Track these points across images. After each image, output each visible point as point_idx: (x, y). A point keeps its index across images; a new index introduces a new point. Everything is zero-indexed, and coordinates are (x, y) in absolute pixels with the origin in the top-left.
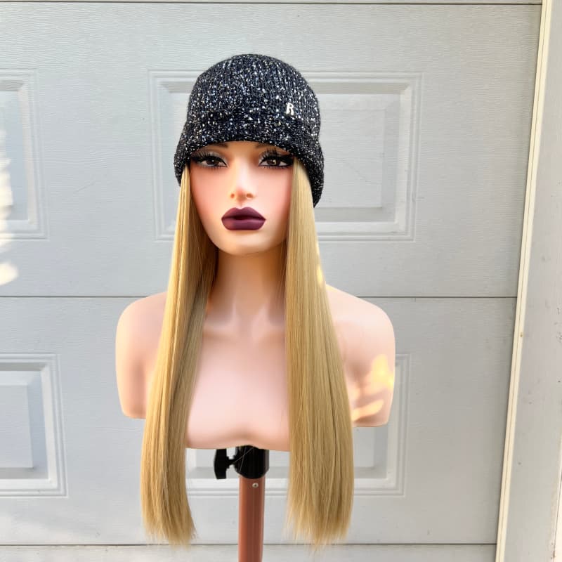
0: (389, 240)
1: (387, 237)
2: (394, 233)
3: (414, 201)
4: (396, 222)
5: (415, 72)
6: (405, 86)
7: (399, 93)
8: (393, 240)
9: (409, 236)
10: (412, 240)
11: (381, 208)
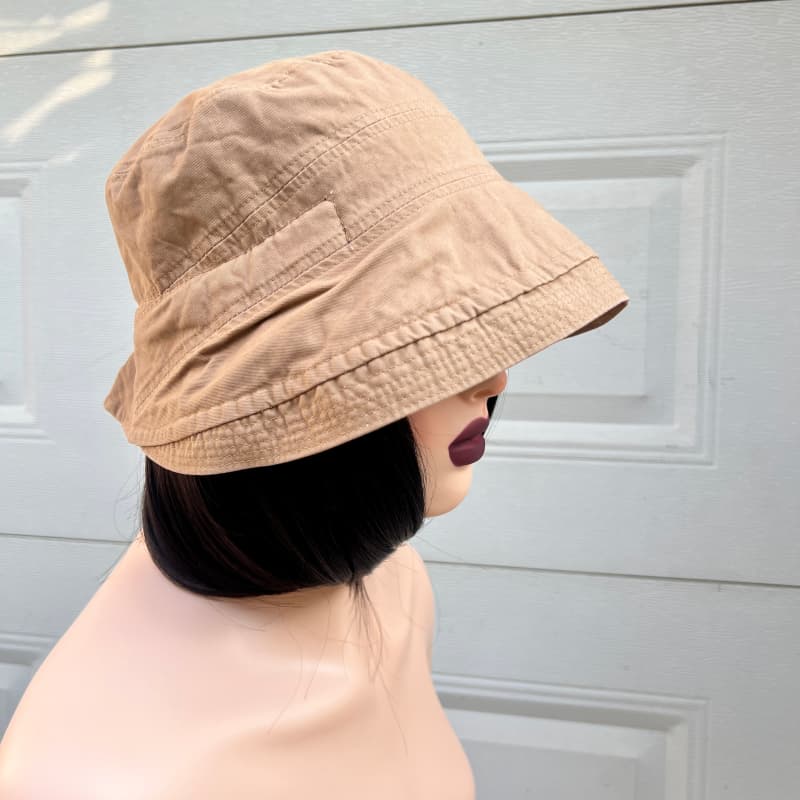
0: (662, 461)
1: (657, 455)
2: (671, 448)
3: (713, 384)
4: (676, 426)
5: (711, 132)
6: (691, 161)
7: (679, 174)
8: (669, 462)
9: (702, 456)
10: (711, 464)
11: (644, 398)
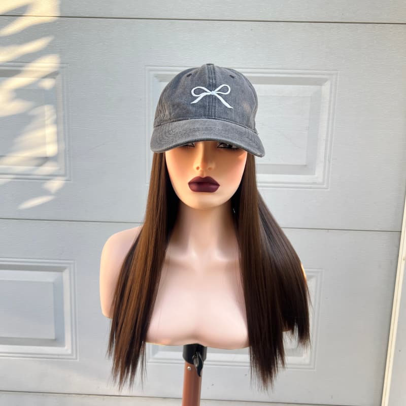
1: (309, 186)
2: (314, 183)
3: (329, 161)
4: (316, 176)
5: (333, 70)
6: (326, 80)
7: (321, 85)
8: (313, 188)
10: (327, 189)
11: (306, 166)
